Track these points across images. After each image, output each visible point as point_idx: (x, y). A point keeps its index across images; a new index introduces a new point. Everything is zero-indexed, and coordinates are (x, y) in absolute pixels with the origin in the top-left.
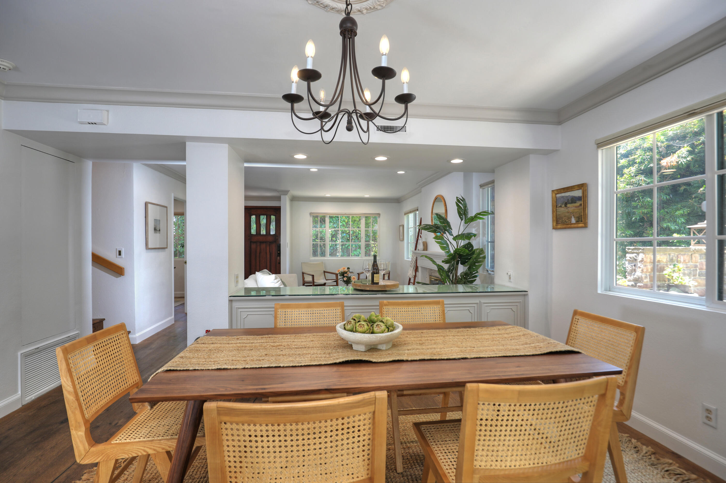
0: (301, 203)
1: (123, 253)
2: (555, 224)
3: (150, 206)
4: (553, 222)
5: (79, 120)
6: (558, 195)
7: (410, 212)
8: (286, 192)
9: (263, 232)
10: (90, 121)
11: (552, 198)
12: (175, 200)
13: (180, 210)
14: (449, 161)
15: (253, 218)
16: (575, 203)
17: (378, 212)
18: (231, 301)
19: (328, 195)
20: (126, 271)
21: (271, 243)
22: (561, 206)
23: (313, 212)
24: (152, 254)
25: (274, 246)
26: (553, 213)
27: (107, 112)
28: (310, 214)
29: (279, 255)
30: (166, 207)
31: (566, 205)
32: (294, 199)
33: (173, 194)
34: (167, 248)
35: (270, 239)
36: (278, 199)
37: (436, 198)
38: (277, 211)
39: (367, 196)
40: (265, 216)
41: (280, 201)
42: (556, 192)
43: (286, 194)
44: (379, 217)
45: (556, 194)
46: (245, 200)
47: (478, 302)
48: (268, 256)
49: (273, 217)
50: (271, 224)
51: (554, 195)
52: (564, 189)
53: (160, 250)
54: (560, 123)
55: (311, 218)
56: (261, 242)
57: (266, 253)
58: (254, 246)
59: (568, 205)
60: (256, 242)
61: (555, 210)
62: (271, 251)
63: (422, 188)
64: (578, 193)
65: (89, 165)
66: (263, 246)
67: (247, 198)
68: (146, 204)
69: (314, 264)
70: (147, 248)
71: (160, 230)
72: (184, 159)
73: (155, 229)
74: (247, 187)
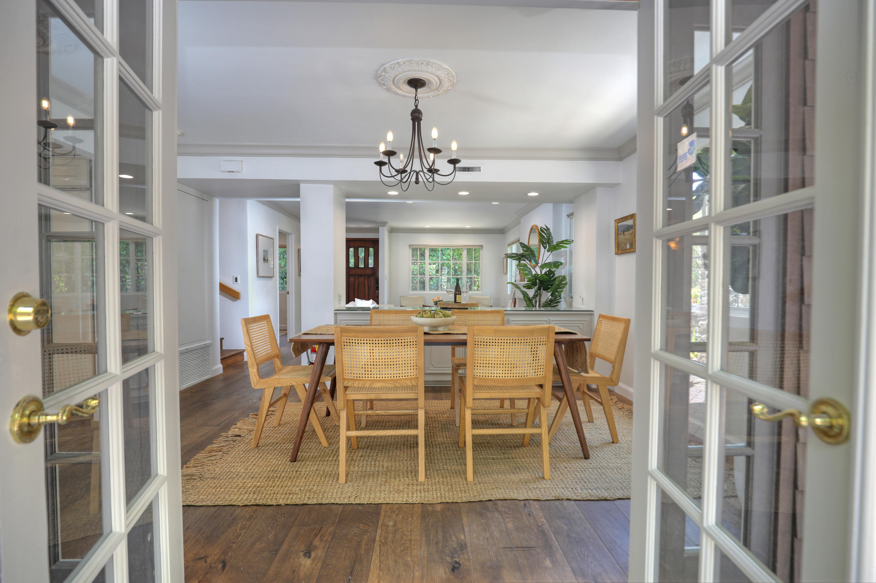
0: (401, 235)
1: (239, 280)
2: (617, 250)
3: (260, 237)
4: (615, 248)
5: (221, 170)
6: (619, 224)
7: (513, 243)
8: (384, 224)
9: (362, 265)
10: (230, 170)
11: (615, 227)
12: (279, 232)
13: (283, 243)
14: (526, 194)
15: (352, 250)
16: (629, 231)
17: (480, 244)
18: (336, 314)
19: (427, 226)
20: (242, 296)
21: (369, 276)
22: (620, 234)
23: (412, 244)
24: (262, 281)
25: (372, 280)
26: (615, 240)
27: (241, 162)
28: (409, 246)
29: (377, 288)
30: (273, 239)
31: (624, 232)
32: (393, 231)
33: (278, 227)
34: (273, 277)
35: (368, 272)
36: (377, 230)
37: (532, 229)
38: (375, 243)
39: (468, 227)
40: (364, 249)
41: (378, 232)
42: (618, 222)
43: (385, 226)
44: (482, 249)
45: (618, 223)
46: (346, 232)
47: (547, 319)
48: (367, 289)
49: (371, 250)
50: (370, 258)
51: (616, 223)
52: (622, 218)
53: (268, 279)
54: (621, 159)
55: (411, 251)
56: (360, 276)
57: (365, 286)
58: (352, 279)
59: (625, 233)
60: (354, 275)
61: (617, 237)
62: (369, 285)
63: (521, 218)
64: (630, 222)
65: (217, 202)
66: (362, 279)
67: (348, 230)
68: (257, 236)
69: (412, 298)
70: (258, 276)
71: (267, 260)
72: (298, 196)
73: (264, 259)
74: (348, 219)
